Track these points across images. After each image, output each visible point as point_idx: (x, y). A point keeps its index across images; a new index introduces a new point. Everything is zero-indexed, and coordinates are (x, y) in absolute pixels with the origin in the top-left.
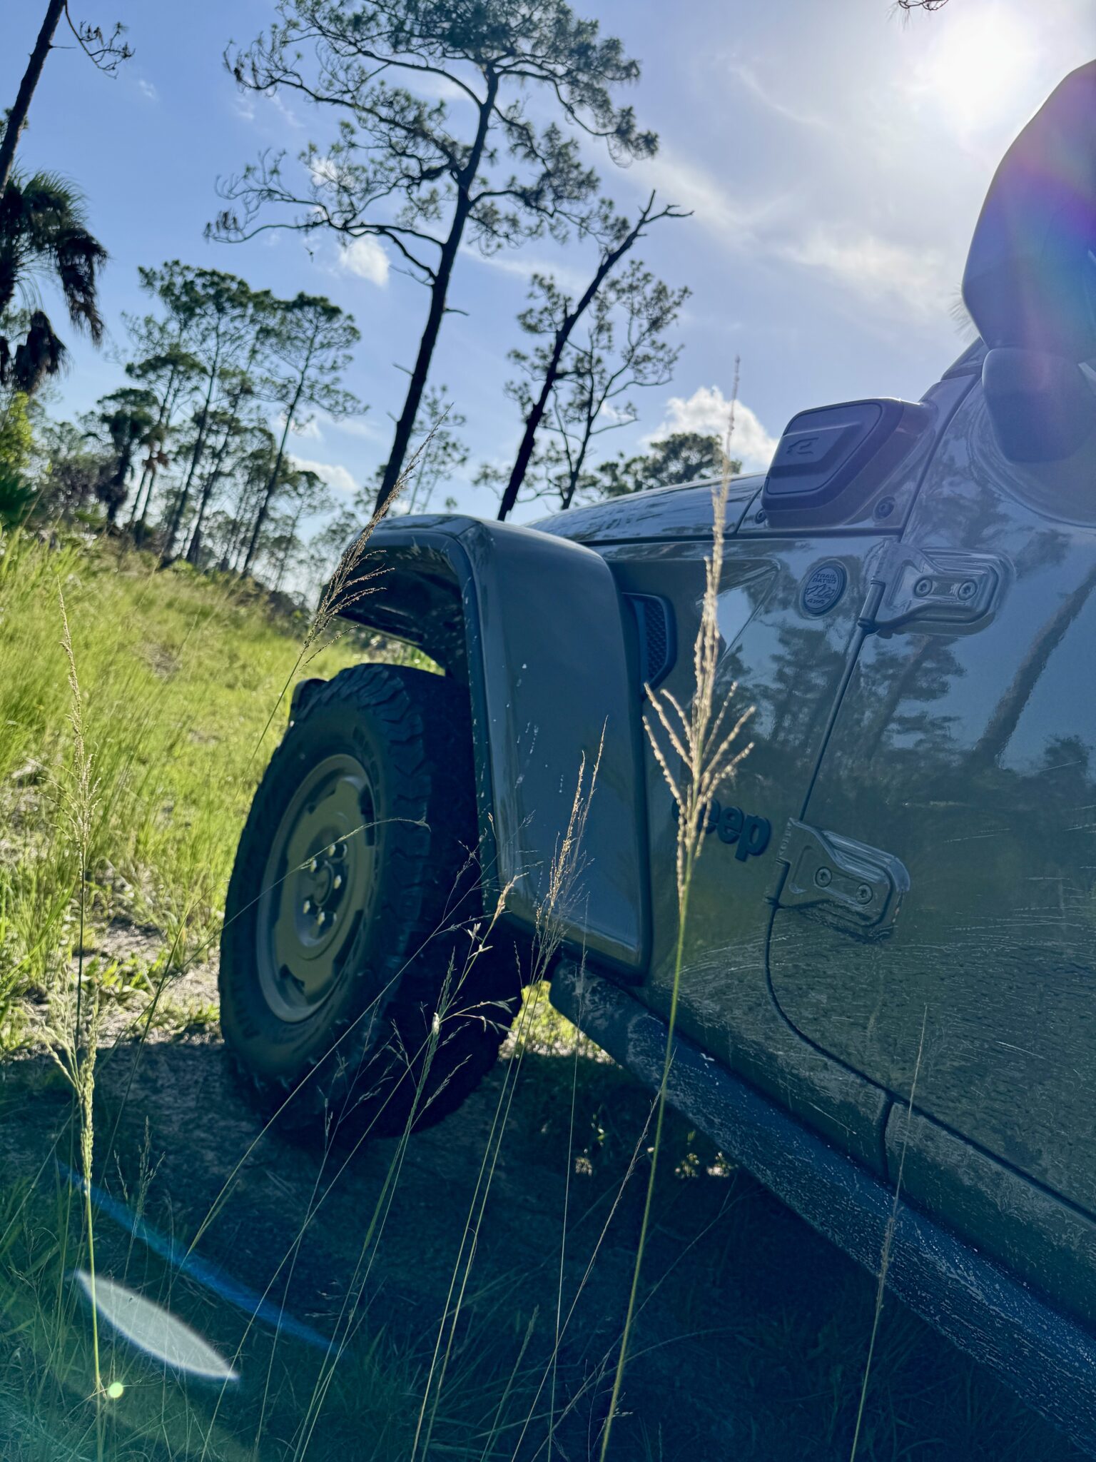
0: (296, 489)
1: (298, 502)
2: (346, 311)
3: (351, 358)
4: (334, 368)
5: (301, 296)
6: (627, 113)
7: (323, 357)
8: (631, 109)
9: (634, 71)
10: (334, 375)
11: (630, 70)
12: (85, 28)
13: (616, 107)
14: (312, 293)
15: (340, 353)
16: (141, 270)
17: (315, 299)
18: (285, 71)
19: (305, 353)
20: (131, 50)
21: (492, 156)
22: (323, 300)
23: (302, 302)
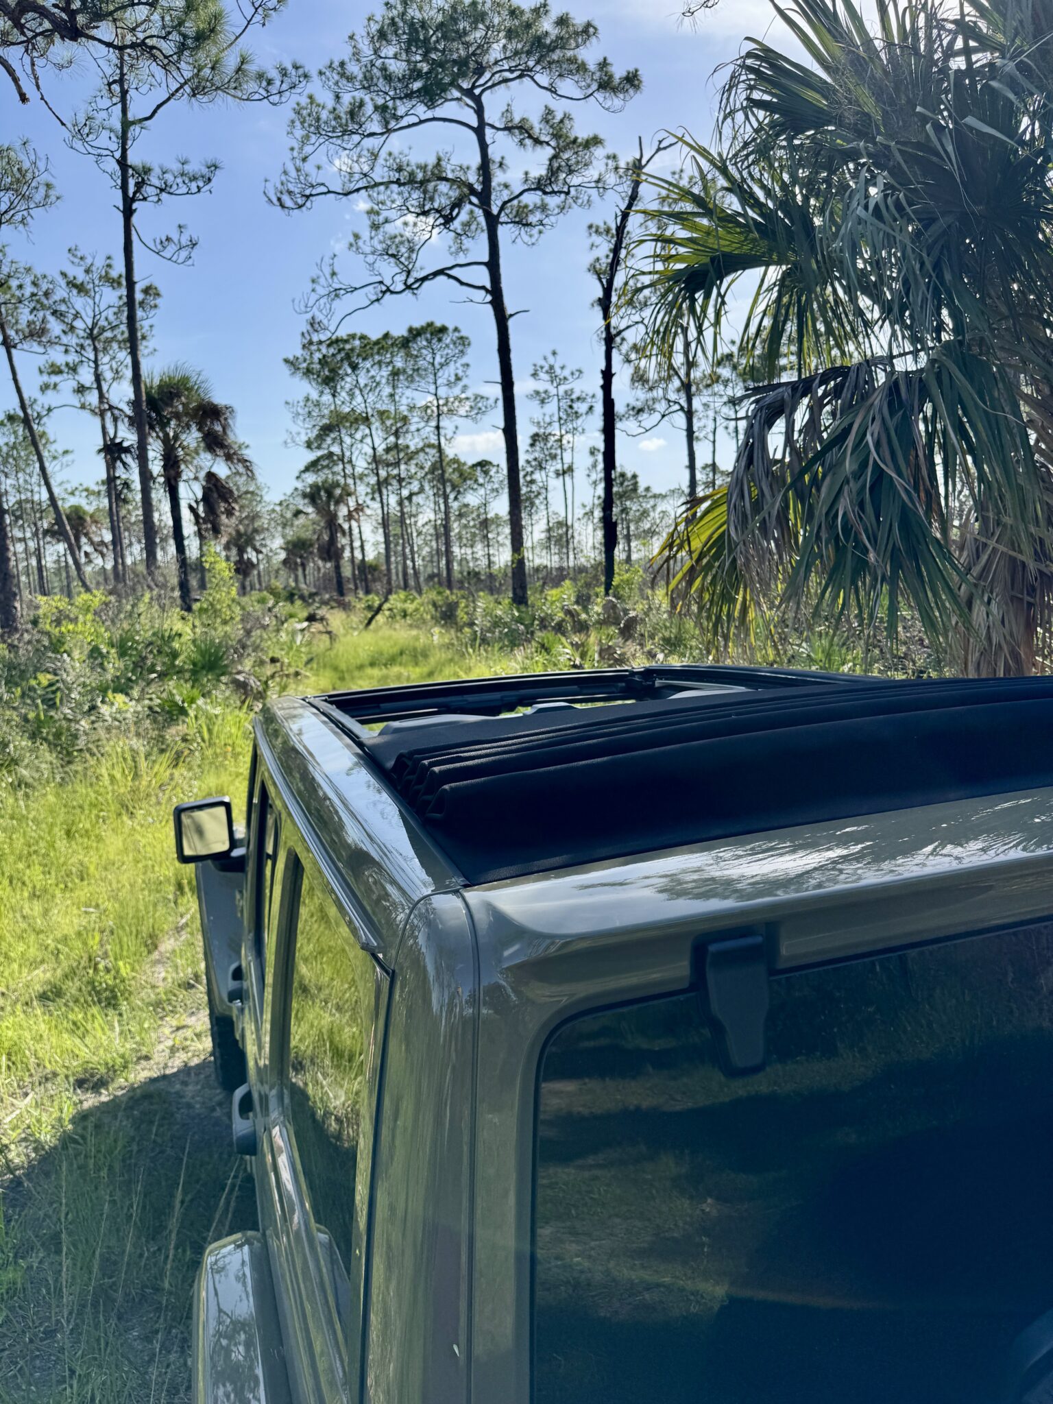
0: (476, 481)
1: (482, 491)
2: (451, 327)
3: (468, 365)
4: (458, 379)
5: (411, 330)
6: (604, 64)
7: (446, 376)
8: (605, 59)
9: (591, 30)
10: (461, 384)
11: (588, 31)
12: (158, 241)
13: (592, 66)
14: (417, 324)
15: (458, 365)
16: (286, 361)
17: (422, 328)
18: (313, 186)
19: (431, 378)
20: (195, 238)
21: (501, 165)
22: (430, 325)
23: (415, 333)
